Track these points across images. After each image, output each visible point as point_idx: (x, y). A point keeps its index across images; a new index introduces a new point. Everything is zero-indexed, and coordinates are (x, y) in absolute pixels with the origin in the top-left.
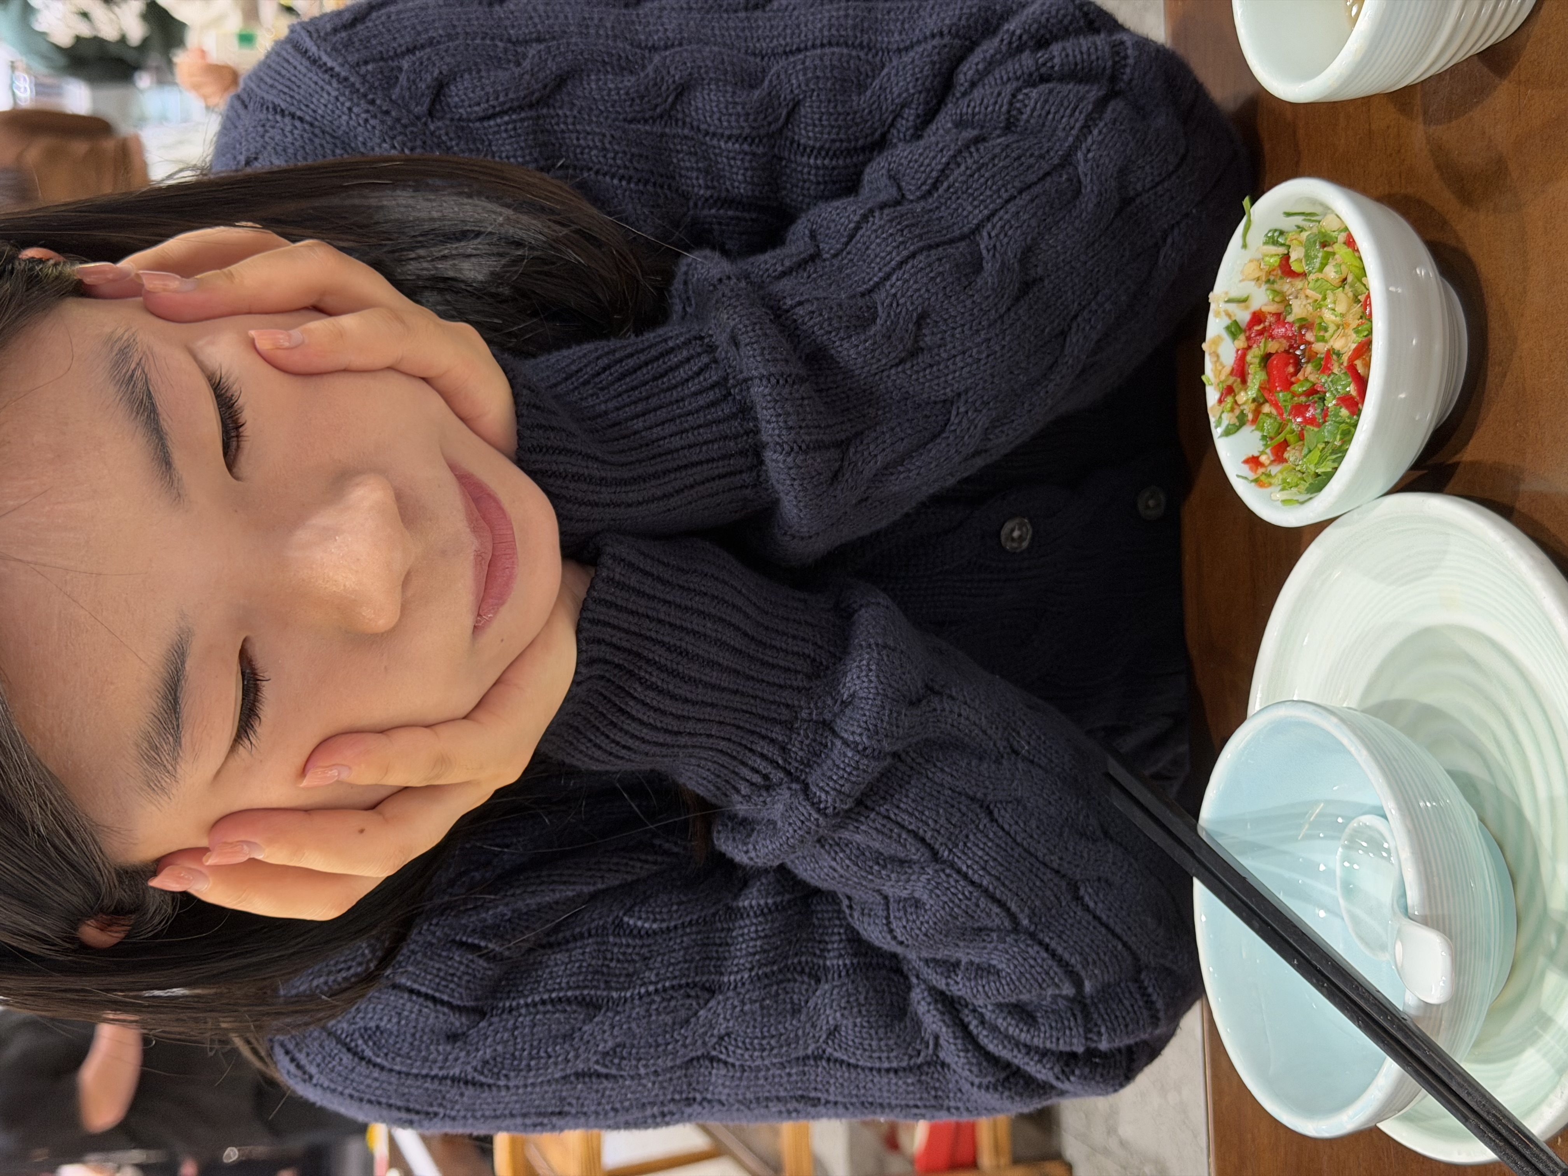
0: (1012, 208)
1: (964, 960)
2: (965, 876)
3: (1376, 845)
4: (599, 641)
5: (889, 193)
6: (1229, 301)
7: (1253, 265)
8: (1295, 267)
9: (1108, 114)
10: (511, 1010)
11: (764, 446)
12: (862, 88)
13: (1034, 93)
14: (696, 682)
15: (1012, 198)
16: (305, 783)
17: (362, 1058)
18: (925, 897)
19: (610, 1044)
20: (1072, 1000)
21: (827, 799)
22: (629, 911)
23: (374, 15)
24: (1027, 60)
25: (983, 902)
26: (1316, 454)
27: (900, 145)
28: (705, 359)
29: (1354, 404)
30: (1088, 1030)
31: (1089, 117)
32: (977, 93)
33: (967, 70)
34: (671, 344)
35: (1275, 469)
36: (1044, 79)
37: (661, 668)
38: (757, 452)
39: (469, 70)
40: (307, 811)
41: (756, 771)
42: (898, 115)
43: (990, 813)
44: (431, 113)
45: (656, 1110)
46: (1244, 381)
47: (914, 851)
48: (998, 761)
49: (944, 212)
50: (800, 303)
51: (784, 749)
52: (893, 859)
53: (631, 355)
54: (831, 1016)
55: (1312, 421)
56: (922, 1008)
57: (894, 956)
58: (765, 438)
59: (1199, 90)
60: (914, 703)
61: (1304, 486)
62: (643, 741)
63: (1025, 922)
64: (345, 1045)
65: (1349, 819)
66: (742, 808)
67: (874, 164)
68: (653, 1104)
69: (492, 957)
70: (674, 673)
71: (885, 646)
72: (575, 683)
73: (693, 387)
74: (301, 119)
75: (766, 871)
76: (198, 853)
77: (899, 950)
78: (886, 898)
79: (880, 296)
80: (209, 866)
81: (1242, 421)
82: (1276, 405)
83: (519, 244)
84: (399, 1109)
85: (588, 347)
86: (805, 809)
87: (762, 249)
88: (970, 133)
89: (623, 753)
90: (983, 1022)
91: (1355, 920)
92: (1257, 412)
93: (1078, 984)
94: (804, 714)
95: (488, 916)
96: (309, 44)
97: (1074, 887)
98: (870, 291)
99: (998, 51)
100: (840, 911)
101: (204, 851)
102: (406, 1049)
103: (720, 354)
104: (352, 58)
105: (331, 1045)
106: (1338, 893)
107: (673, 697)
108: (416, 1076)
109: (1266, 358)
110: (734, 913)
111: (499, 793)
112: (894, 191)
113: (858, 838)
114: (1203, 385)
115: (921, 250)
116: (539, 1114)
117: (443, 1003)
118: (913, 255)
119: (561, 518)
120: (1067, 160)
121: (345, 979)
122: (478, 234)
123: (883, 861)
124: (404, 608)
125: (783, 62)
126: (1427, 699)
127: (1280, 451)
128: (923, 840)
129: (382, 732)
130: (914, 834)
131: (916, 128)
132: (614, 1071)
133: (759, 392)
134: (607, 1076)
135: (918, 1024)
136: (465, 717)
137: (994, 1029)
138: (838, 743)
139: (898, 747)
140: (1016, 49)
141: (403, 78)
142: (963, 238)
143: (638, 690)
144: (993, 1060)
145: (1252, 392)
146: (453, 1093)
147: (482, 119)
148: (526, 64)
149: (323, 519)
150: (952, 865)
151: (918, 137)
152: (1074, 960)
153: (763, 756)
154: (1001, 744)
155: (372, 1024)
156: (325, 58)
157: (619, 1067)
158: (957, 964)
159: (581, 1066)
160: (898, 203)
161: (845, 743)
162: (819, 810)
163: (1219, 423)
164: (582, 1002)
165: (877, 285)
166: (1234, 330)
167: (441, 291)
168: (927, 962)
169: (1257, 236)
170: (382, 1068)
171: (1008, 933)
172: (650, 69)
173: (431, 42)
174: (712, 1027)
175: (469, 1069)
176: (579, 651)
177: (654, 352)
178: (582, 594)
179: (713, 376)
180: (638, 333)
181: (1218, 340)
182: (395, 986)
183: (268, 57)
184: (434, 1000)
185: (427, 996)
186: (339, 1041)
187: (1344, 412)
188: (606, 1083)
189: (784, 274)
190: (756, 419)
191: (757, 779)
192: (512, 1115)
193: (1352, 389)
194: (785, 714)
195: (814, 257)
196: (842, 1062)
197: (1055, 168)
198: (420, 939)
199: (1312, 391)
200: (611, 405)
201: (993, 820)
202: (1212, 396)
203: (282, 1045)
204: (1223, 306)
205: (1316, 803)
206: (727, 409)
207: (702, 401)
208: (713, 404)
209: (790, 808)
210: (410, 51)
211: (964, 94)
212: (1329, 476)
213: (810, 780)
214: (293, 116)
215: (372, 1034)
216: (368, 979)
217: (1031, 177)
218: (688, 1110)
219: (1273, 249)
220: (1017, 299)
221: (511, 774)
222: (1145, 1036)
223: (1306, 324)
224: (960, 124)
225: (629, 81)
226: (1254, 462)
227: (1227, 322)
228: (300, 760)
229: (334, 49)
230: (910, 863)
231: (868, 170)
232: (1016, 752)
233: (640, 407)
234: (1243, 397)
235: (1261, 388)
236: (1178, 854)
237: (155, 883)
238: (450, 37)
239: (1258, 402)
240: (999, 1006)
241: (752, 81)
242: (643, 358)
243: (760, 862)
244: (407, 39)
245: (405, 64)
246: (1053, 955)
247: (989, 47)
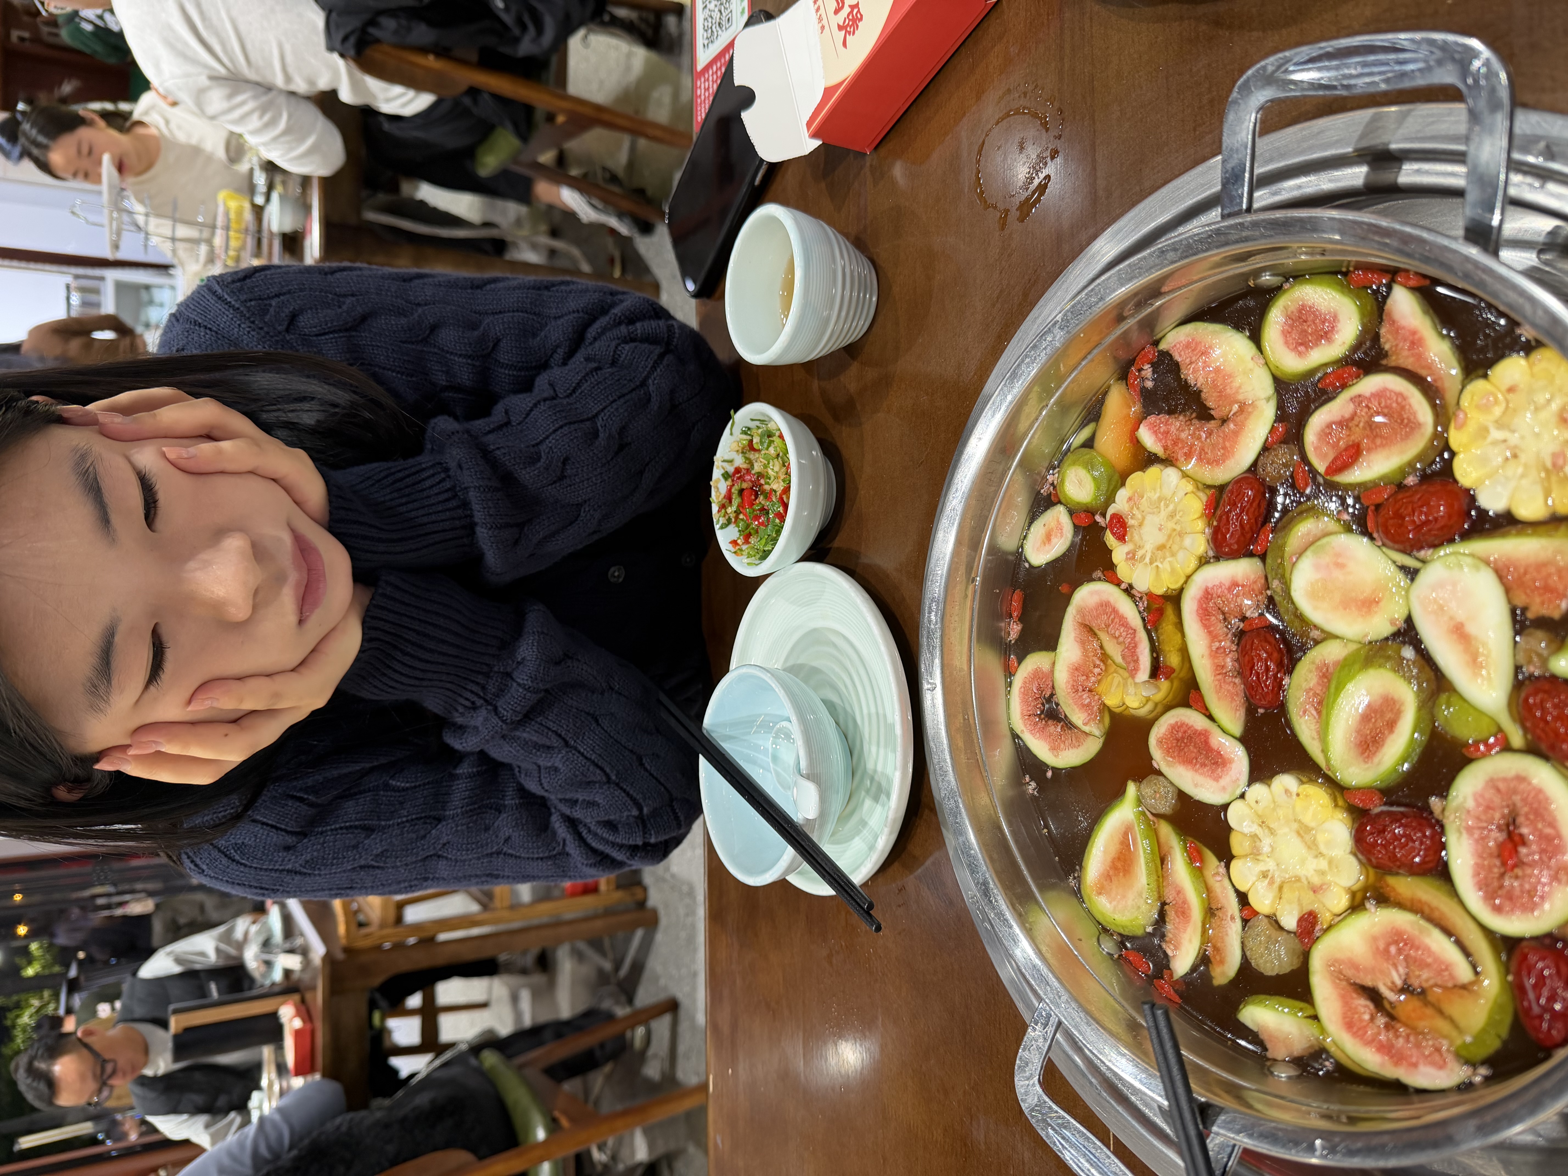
0: (614, 405)
1: (581, 799)
2: (582, 754)
3: (788, 736)
4: (376, 629)
5: (548, 393)
6: (724, 461)
7: (735, 444)
8: (755, 446)
9: (665, 362)
10: (322, 833)
11: (476, 524)
12: (534, 335)
13: (627, 347)
14: (431, 651)
15: (615, 401)
16: (190, 708)
17: (234, 860)
18: (560, 766)
19: (380, 850)
20: (636, 817)
21: (507, 715)
22: (392, 777)
23: (257, 275)
24: (623, 329)
25: (591, 768)
26: (764, 541)
27: (556, 368)
28: (443, 475)
29: (782, 517)
30: (645, 833)
31: (655, 362)
32: (597, 344)
33: (591, 332)
34: (424, 466)
35: (744, 547)
36: (633, 340)
37: (413, 644)
38: (471, 528)
39: (311, 308)
40: (193, 723)
41: (467, 699)
42: (554, 351)
43: (597, 721)
44: (287, 330)
45: (406, 884)
46: (730, 502)
47: (555, 742)
48: (602, 694)
49: (578, 405)
50: (498, 448)
51: (483, 688)
52: (543, 746)
53: (399, 471)
54: (506, 832)
55: (762, 524)
56: (557, 825)
57: (543, 798)
58: (476, 520)
59: (711, 353)
60: (558, 663)
61: (758, 556)
62: (402, 683)
63: (614, 778)
64: (223, 853)
65: (776, 723)
66: (459, 720)
67: (541, 377)
68: (405, 881)
69: (311, 805)
70: (421, 647)
71: (543, 633)
72: (362, 651)
73: (436, 490)
74: (210, 329)
75: (472, 753)
76: (124, 748)
77: (546, 794)
78: (539, 767)
79: (543, 447)
80: (131, 756)
81: (729, 522)
82: (745, 515)
83: (335, 405)
84: (256, 888)
85: (375, 465)
86: (495, 720)
87: (478, 417)
88: (594, 365)
89: (390, 690)
90: (589, 831)
91: (778, 774)
92: (737, 518)
93: (640, 809)
94: (496, 669)
95: (310, 782)
96: (217, 288)
97: (640, 759)
98: (537, 444)
99: (609, 323)
100: (514, 775)
101: (128, 746)
102: (259, 855)
103: (451, 473)
104: (243, 297)
105: (215, 853)
106: (770, 760)
107: (421, 660)
108: (266, 870)
109: (741, 492)
110: (453, 777)
111: (314, 713)
112: (552, 392)
113: (525, 735)
114: (710, 503)
115: (565, 425)
116: (338, 889)
117: (281, 830)
118: (561, 427)
119: (353, 559)
120: (643, 384)
121: (224, 817)
122: (313, 399)
123: (537, 746)
124: (255, 608)
125: (491, 318)
126: (815, 664)
127: (747, 538)
128: (560, 736)
129: (239, 679)
130: (556, 733)
131: (564, 359)
132: (382, 865)
133: (472, 495)
134: (378, 867)
135: (554, 833)
136: (293, 670)
137: (596, 835)
138: (515, 685)
139: (548, 686)
140: (618, 323)
141: (272, 310)
142: (588, 419)
143: (399, 655)
144: (594, 851)
145: (734, 508)
146: (288, 879)
147: (317, 335)
148: (345, 307)
149: (205, 556)
150: (576, 749)
151: (565, 363)
152: (639, 797)
153: (472, 692)
154: (604, 685)
155: (240, 842)
156: (226, 296)
157: (385, 862)
158: (576, 801)
159: (363, 862)
160: (553, 398)
161: (519, 684)
162: (503, 721)
163: (718, 521)
164: (365, 828)
165: (541, 442)
166: (726, 476)
167: (290, 429)
168: (561, 800)
169: (737, 430)
170: (245, 866)
171: (605, 784)
172: (416, 315)
173: (289, 292)
174: (439, 839)
175: (297, 865)
176: (364, 634)
177: (413, 470)
178: (367, 601)
179: (448, 484)
180: (405, 458)
181: (718, 481)
182: (254, 821)
183: (193, 293)
184: (277, 828)
185: (272, 826)
186: (220, 850)
187: (777, 521)
188: (378, 871)
189: (490, 432)
190: (471, 509)
191: (467, 703)
192: (323, 890)
193: (781, 509)
194: (485, 669)
195: (508, 424)
196: (512, 855)
197: (637, 387)
198: (269, 794)
199: (763, 509)
200: (388, 498)
201: (598, 724)
202: (715, 508)
203: (187, 854)
204: (721, 464)
205: (760, 715)
206: (454, 503)
207: (442, 497)
208: (447, 500)
209: (486, 719)
210: (277, 296)
211: (591, 344)
212: (770, 552)
213: (498, 704)
214: (206, 327)
215: (238, 847)
216: (237, 818)
217: (625, 391)
218: (425, 884)
219: (745, 437)
220: (617, 453)
221: (320, 702)
222: (674, 834)
223: (760, 475)
224: (588, 359)
225: (403, 321)
226: (734, 543)
227: (723, 471)
228: (187, 695)
229: (233, 292)
230: (553, 748)
231: (538, 379)
232: (612, 689)
233: (404, 500)
234: (729, 510)
235: (738, 506)
236: (692, 742)
237: (97, 767)
238: (301, 290)
239: (737, 513)
240: (598, 822)
241: (474, 326)
242: (407, 472)
243: (469, 749)
244: (275, 290)
245: (274, 303)
246: (628, 794)
247: (603, 321)
